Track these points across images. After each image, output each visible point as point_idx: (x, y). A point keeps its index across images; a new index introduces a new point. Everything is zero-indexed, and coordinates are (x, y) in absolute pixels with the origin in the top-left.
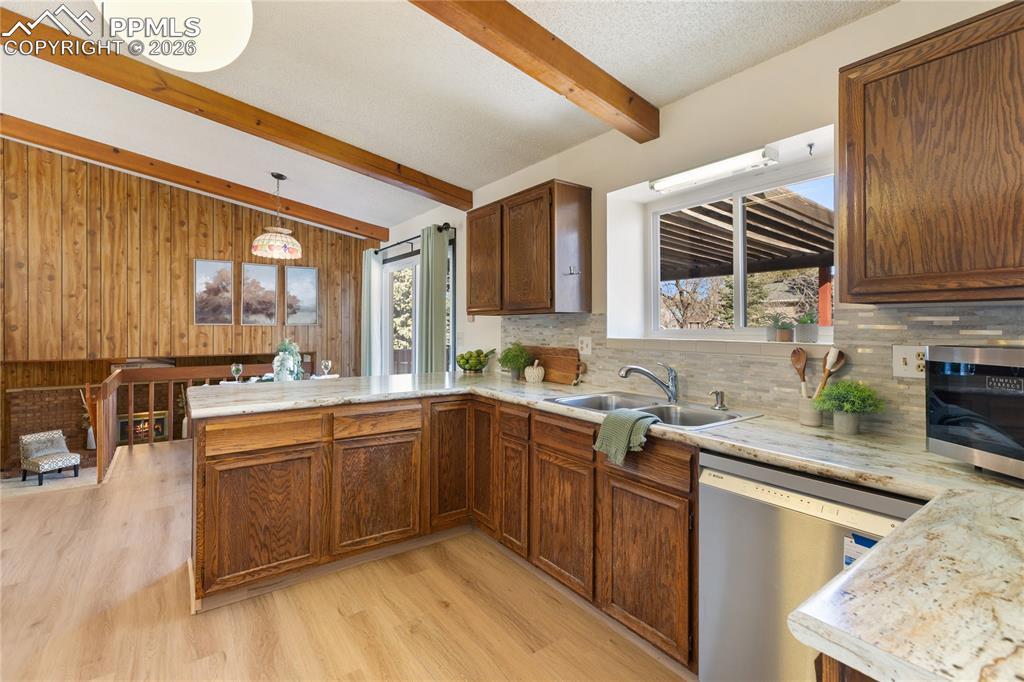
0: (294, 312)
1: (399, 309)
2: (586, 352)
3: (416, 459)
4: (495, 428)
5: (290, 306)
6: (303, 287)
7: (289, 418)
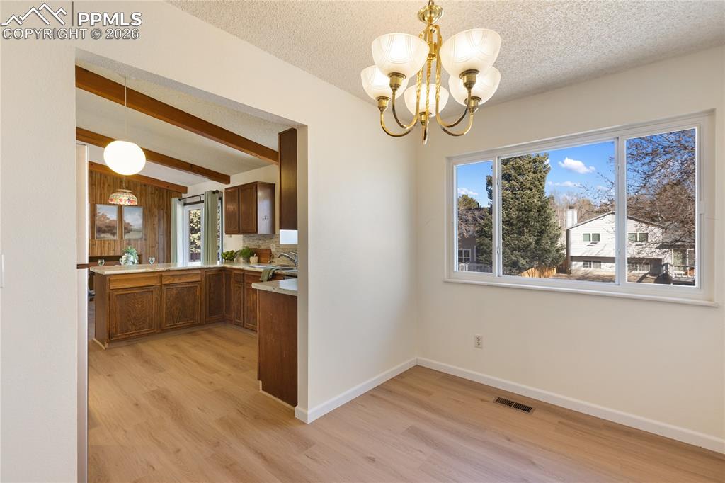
0: (129, 232)
1: (196, 228)
2: (273, 250)
3: (198, 293)
4: (232, 280)
5: (126, 229)
6: (134, 219)
7: (143, 276)
